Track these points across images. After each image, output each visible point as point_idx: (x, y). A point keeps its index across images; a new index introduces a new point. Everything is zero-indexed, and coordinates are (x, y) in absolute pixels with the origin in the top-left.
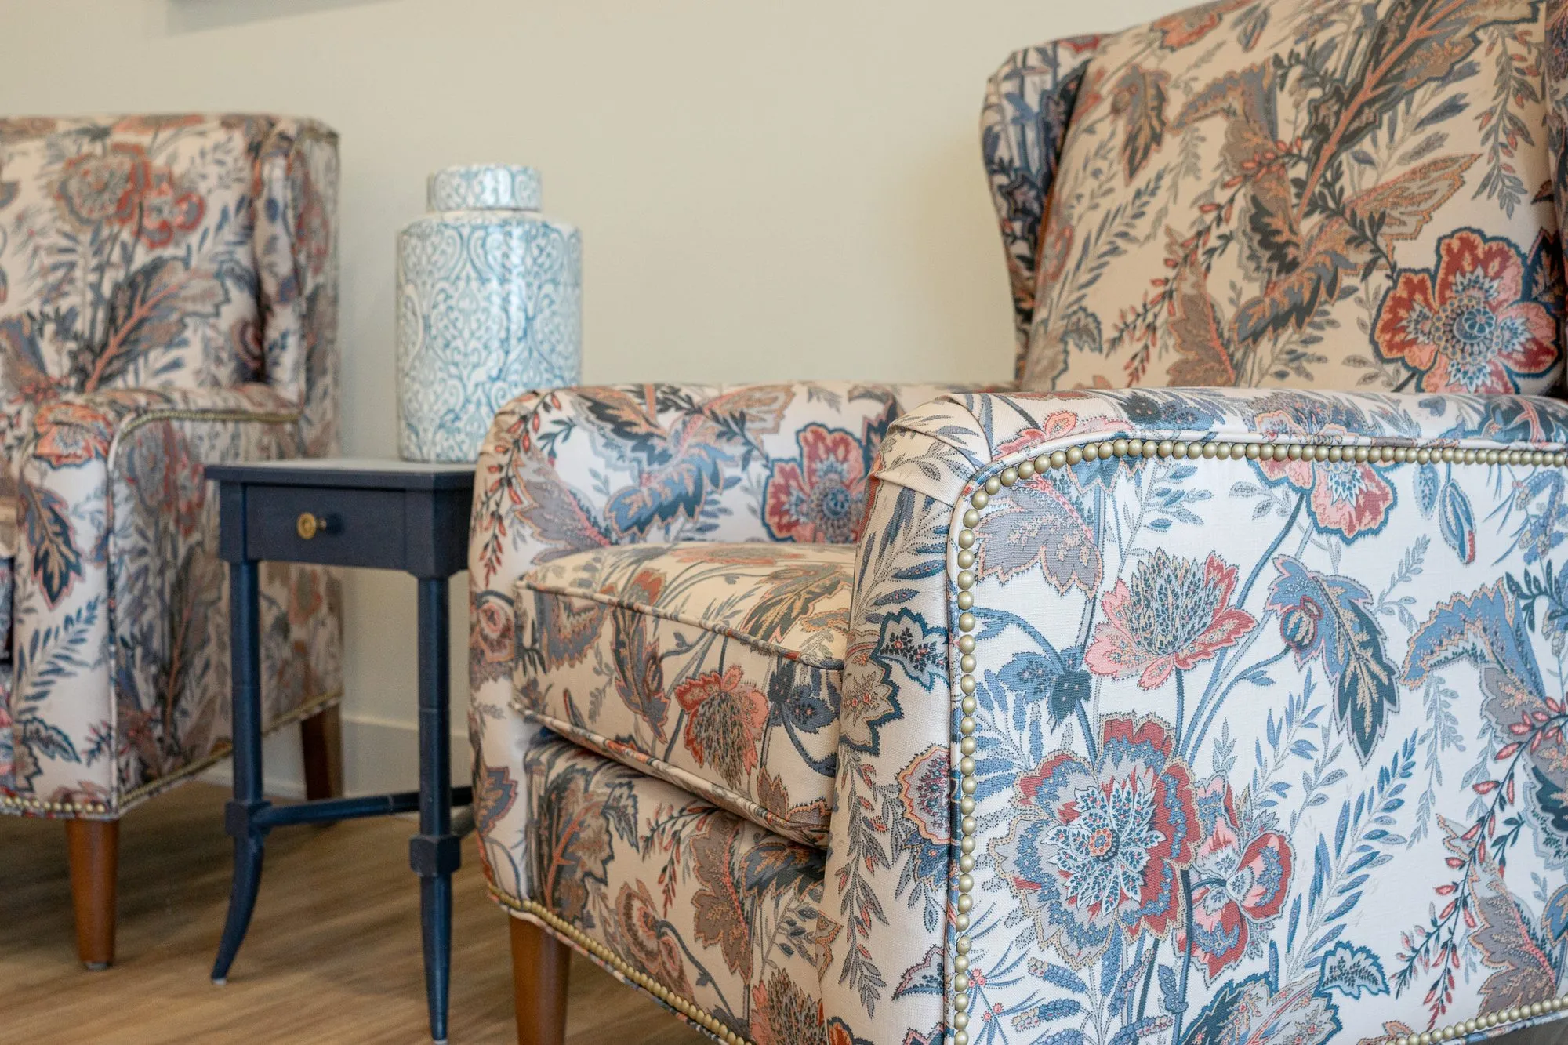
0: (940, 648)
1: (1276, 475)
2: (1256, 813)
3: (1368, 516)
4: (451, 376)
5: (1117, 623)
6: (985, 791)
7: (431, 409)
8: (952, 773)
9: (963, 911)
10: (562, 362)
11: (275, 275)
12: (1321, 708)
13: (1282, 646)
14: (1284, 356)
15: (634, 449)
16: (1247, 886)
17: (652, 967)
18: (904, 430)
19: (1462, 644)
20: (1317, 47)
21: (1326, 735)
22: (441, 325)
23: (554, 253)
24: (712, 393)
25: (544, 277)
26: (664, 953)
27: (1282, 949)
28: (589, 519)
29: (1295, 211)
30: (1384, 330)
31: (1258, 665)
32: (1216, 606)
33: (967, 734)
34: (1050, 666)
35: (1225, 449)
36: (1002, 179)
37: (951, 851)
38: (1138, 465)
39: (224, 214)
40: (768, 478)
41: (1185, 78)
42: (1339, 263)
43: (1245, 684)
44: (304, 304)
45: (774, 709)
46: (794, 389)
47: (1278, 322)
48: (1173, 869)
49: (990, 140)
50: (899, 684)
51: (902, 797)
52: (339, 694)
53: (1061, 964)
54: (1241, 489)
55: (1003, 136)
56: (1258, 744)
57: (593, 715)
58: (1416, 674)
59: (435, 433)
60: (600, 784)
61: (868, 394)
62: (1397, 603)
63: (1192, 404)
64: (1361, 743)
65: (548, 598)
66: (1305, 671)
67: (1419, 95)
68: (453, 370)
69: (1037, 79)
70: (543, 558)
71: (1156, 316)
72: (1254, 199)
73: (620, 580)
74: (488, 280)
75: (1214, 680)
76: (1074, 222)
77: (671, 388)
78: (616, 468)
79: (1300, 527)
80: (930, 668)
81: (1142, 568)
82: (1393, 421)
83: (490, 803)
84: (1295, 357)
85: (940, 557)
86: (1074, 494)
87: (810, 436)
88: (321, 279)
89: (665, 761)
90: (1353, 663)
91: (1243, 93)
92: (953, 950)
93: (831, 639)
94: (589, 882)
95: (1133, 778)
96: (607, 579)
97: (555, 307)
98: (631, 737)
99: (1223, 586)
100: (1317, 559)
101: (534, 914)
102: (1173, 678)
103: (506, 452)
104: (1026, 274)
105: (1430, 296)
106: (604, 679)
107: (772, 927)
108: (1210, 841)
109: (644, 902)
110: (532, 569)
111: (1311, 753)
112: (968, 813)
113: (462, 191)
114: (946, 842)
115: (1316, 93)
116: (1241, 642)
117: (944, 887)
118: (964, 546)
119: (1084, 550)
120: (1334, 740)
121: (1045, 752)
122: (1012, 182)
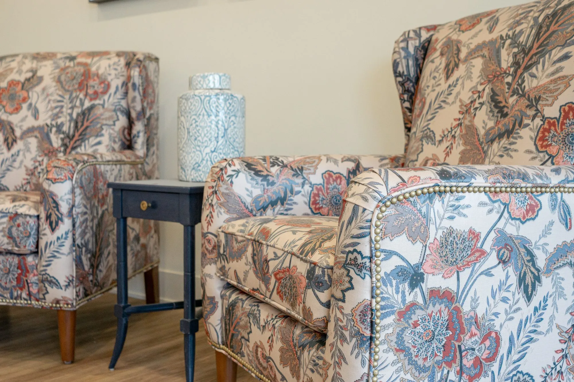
0: (368, 264)
1: (496, 198)
2: (487, 324)
3: (530, 213)
4: (197, 150)
5: (435, 254)
6: (384, 316)
7: (190, 162)
8: (372, 310)
9: (375, 360)
10: (238, 145)
11: (135, 110)
12: (512, 284)
13: (497, 262)
14: (502, 149)
15: (262, 181)
16: (483, 351)
17: (265, 373)
18: (356, 182)
19: (566, 260)
20: (516, 32)
21: (514, 295)
22: (193, 132)
23: (235, 105)
24: (291, 159)
25: (231, 114)
26: (269, 368)
27: (496, 374)
28: (245, 206)
29: (507, 94)
30: (539, 140)
31: (488, 269)
32: (472, 247)
33: (377, 295)
34: (409, 270)
35: (476, 189)
36: (400, 79)
37: (371, 338)
38: (443, 196)
39: (117, 88)
40: (311, 191)
41: (467, 43)
42: (523, 115)
43: (483, 276)
44: (146, 121)
45: (308, 283)
46: (322, 158)
47: (500, 136)
48: (455, 345)
49: (395, 65)
50: (353, 277)
51: (353, 318)
52: (158, 262)
53: (413, 380)
54: (482, 204)
55: (400, 63)
56: (488, 298)
57: (245, 280)
58: (548, 271)
59: (191, 171)
60: (247, 305)
61: (349, 160)
62: (542, 245)
63: (464, 172)
64: (527, 297)
65: (229, 236)
66: (506, 271)
67: (554, 52)
68: (198, 148)
69: (413, 42)
70: (228, 221)
71: (455, 132)
72: (492, 89)
73: (255, 230)
74: (211, 115)
75: (471, 275)
76: (426, 96)
77: (276, 157)
78: (255, 188)
79: (505, 218)
80: (364, 271)
81: (444, 234)
82: (541, 177)
83: (208, 309)
84: (506, 149)
85: (368, 230)
86: (419, 207)
87: (327, 176)
88: (152, 112)
89: (270, 298)
90: (524, 268)
91: (489, 49)
92: (372, 375)
93: (329, 257)
94: (243, 340)
95: (440, 311)
96: (251, 229)
97: (235, 125)
98: (258, 289)
99: (475, 240)
100: (511, 230)
101: (224, 350)
102: (456, 274)
103: (215, 181)
104: (409, 114)
105: (557, 128)
106: (249, 267)
107: (307, 362)
108: (469, 334)
109: (262, 349)
110: (224, 225)
111: (508, 301)
112: (378, 325)
113: (202, 83)
114: (369, 335)
115: (516, 50)
116: (482, 260)
117: (369, 352)
118: (377, 226)
119: (422, 227)
120: (517, 296)
121: (407, 302)
122: (403, 80)
